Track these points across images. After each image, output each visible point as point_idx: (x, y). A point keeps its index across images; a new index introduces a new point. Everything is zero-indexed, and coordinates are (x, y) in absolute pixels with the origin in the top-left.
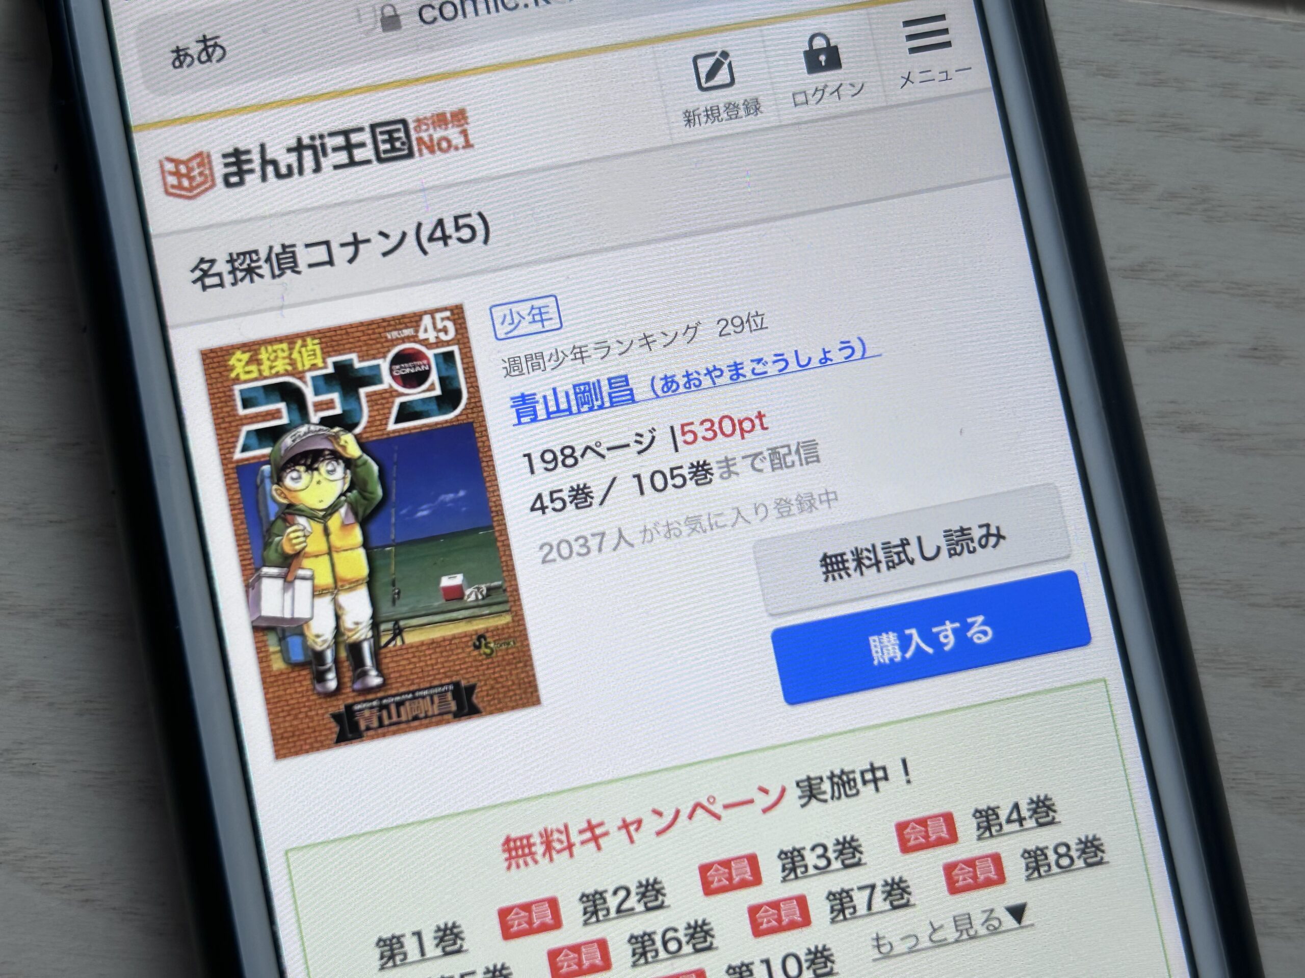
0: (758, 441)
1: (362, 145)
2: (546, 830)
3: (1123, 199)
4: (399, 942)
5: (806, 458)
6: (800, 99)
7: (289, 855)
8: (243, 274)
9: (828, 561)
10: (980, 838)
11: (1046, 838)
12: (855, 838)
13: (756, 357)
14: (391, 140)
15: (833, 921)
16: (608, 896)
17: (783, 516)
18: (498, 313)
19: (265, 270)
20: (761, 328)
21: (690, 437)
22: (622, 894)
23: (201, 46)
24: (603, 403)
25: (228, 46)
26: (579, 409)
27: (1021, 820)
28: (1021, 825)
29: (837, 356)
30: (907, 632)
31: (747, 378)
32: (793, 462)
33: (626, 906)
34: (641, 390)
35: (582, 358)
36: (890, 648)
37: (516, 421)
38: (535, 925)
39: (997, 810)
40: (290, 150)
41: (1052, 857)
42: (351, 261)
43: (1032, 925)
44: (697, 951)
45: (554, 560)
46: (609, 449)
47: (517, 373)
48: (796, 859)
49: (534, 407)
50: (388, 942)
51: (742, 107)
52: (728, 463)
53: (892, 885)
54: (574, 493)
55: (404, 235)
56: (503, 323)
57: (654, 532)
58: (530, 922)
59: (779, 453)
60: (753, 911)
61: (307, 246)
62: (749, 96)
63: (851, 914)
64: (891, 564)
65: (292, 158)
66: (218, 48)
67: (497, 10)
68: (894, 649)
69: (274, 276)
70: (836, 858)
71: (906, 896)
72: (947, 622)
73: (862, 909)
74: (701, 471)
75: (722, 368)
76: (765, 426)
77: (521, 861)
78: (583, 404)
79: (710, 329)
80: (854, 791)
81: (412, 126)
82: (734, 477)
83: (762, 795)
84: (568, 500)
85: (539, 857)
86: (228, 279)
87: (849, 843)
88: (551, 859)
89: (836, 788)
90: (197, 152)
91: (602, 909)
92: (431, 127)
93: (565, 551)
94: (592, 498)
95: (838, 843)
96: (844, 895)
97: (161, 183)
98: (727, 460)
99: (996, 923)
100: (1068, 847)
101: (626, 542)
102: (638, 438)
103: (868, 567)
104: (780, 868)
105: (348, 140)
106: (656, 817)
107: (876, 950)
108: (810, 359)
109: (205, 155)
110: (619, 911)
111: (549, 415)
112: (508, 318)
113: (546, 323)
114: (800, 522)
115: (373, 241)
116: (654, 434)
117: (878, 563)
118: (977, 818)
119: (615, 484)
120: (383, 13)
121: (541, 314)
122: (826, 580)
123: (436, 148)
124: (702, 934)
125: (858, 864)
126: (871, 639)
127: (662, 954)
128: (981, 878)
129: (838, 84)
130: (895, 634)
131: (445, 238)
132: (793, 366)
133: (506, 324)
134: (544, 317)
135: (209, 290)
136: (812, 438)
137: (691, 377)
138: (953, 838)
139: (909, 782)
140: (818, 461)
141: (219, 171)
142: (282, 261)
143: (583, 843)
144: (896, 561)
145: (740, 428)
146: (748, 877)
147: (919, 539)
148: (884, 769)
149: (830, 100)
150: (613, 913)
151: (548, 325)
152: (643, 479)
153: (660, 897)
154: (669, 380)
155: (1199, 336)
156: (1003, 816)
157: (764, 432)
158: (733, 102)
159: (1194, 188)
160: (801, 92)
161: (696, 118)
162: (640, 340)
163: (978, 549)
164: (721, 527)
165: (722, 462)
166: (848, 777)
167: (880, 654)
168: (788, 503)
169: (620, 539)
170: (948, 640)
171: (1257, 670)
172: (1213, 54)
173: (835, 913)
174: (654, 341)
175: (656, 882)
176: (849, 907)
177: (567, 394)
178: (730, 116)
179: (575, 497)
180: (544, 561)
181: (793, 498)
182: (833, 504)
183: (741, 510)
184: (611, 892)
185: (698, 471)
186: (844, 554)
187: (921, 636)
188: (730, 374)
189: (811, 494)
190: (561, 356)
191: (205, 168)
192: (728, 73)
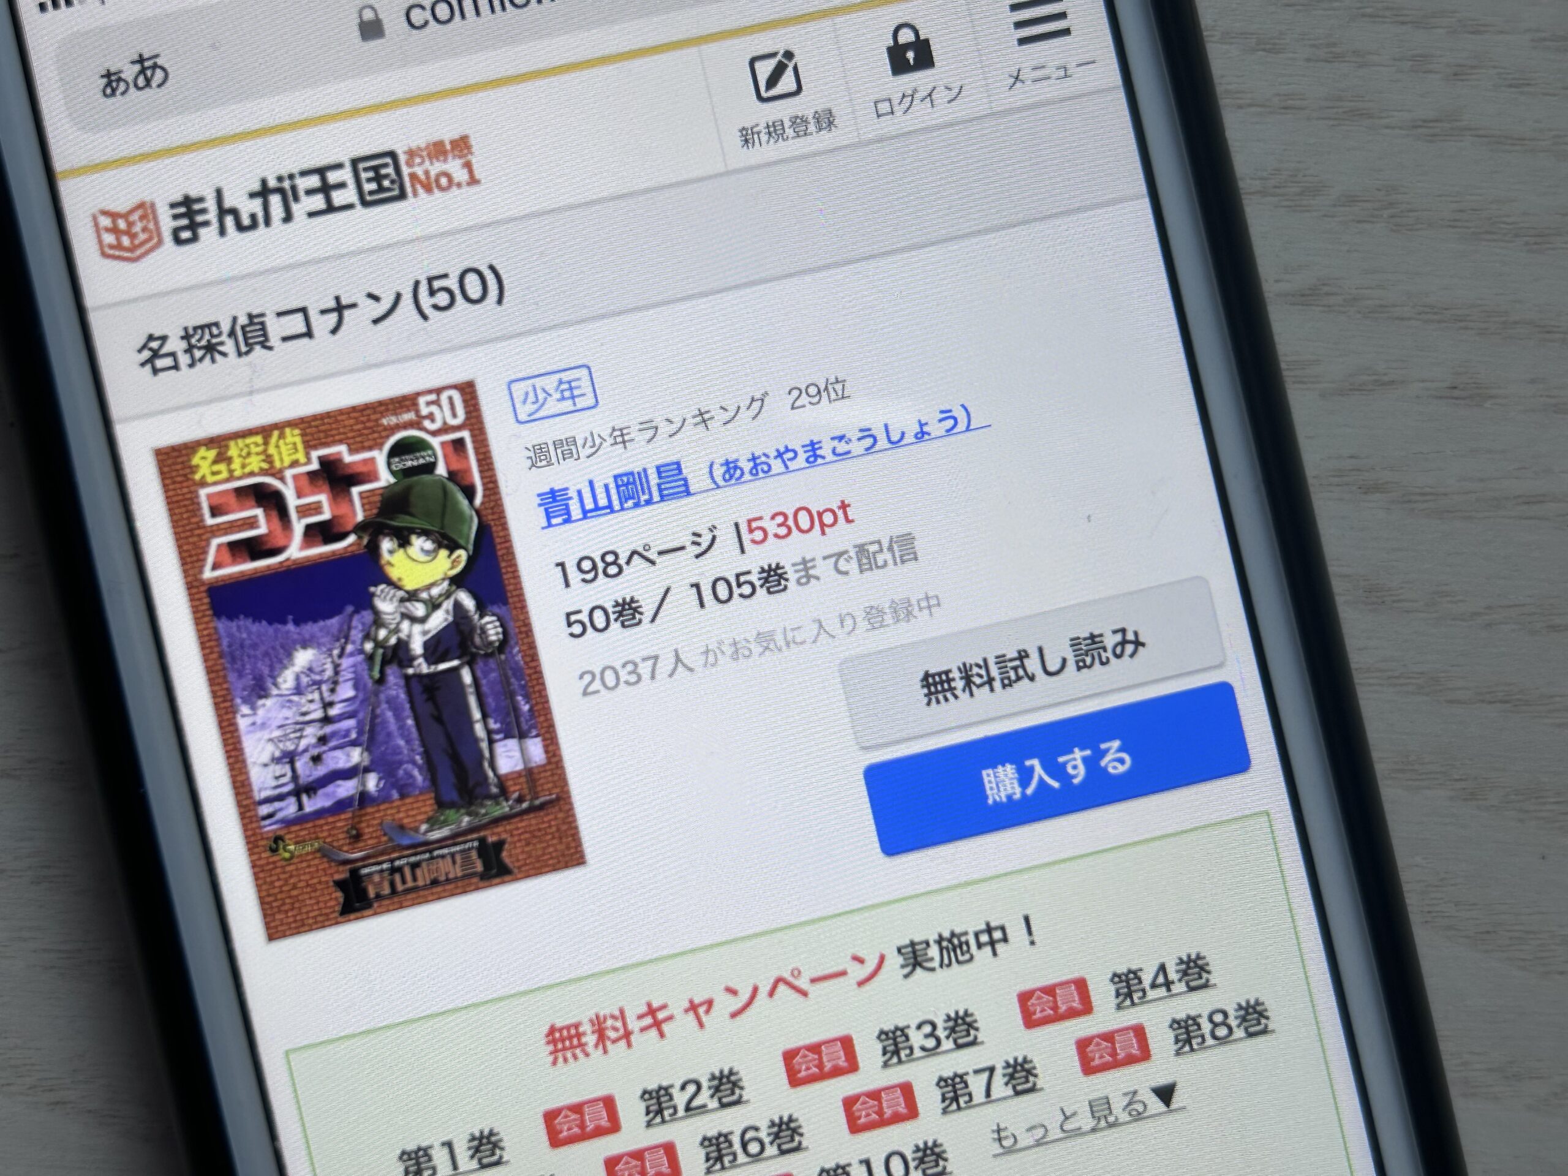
0: (842, 537)
1: (342, 185)
2: (597, 1017)
3: (1288, 207)
4: (426, 1155)
5: (901, 556)
6: (883, 108)
7: (291, 1055)
8: (202, 352)
9: (931, 680)
10: (1119, 1007)
11: (1197, 1004)
12: (970, 1012)
13: (838, 433)
14: (378, 178)
15: (945, 1111)
16: (675, 1092)
17: (874, 628)
18: (519, 389)
19: (229, 347)
20: (843, 398)
21: (758, 535)
22: (692, 1089)
23: (137, 68)
24: (650, 494)
25: (171, 66)
26: (621, 504)
27: (1168, 984)
28: (1169, 990)
29: (936, 429)
30: (1028, 763)
31: (827, 460)
32: (886, 561)
33: (696, 1103)
34: (697, 479)
35: (624, 442)
36: (1007, 782)
37: (545, 524)
38: (588, 1129)
39: (1139, 974)
40: (253, 195)
41: (1206, 1027)
42: (334, 331)
43: (1184, 1108)
44: (783, 1152)
45: (597, 692)
46: (660, 553)
47: (544, 463)
48: (899, 1040)
49: (567, 505)
50: (413, 1156)
51: (812, 121)
52: (805, 565)
53: (1015, 1067)
54: (619, 608)
55: (398, 297)
56: (525, 402)
57: (719, 655)
58: (582, 1126)
59: (868, 551)
60: (849, 1103)
61: (280, 314)
62: (820, 107)
63: (966, 1102)
64: (1006, 682)
65: (256, 206)
66: (159, 72)
68: (1012, 784)
69: (240, 354)
70: (948, 1037)
71: (1031, 1079)
72: (1076, 750)
73: (979, 1096)
74: (774, 578)
75: (797, 449)
76: (850, 518)
77: (569, 1055)
78: (626, 502)
79: (778, 403)
80: (967, 957)
81: (402, 159)
82: (813, 581)
83: (856, 965)
84: (612, 617)
85: (590, 1049)
86: (184, 359)
87: (963, 1019)
88: (605, 1051)
89: (945, 953)
90: (139, 201)
91: (668, 1108)
92: (427, 163)
93: (610, 680)
94: (641, 613)
95: (949, 1018)
96: (958, 1080)
97: (95, 241)
98: (804, 562)
99: (1140, 1108)
100: (1225, 1014)
101: (685, 665)
102: (696, 539)
103: (979, 686)
104: (880, 1052)
105: (324, 179)
106: (729, 996)
107: (997, 1145)
108: (903, 434)
109: (148, 205)
110: (688, 1109)
111: (585, 513)
112: (531, 398)
113: (577, 400)
114: (895, 635)
115: (361, 305)
116: (716, 533)
117: (990, 681)
118: (1115, 983)
119: (670, 594)
120: (361, 16)
121: (571, 389)
122: (929, 704)
123: (434, 185)
124: (789, 1132)
125: (974, 1043)
126: (984, 773)
127: (742, 1158)
128: (1122, 1054)
129: (930, 87)
130: (1014, 766)
132: (883, 443)
133: (528, 403)
135: (161, 375)
136: (908, 532)
137: (758, 461)
138: (1087, 1008)
139: (1032, 943)
140: (916, 558)
141: (167, 224)
142: (250, 335)
143: (643, 1030)
144: (1013, 677)
145: (820, 521)
146: (842, 1062)
147: (1040, 650)
148: (1003, 929)
149: (921, 108)
150: (681, 1112)
151: (581, 403)
152: (703, 588)
153: (737, 1091)
154: (732, 465)
155: (1385, 374)
156: (1147, 979)
157: (849, 525)
158: (800, 114)
159: (1379, 190)
160: (884, 100)
161: (756, 136)
162: (694, 417)
163: (1112, 659)
164: (801, 643)
165: (799, 564)
166: (959, 940)
167: (995, 791)
168: (881, 612)
169: (676, 663)
170: (1077, 769)
171: (1456, 780)
172: (1401, 19)
173: (947, 1102)
174: (712, 418)
175: (731, 1073)
176: (964, 1095)
177: (606, 487)
178: (797, 132)
179: (621, 614)
180: (585, 693)
181: (886, 605)
182: (935, 610)
183: (823, 622)
184: (678, 1086)
185: (769, 576)
186: (950, 671)
187: (1044, 767)
188: (806, 455)
189: (908, 599)
190: (597, 441)
191: (148, 221)
192: (793, 79)
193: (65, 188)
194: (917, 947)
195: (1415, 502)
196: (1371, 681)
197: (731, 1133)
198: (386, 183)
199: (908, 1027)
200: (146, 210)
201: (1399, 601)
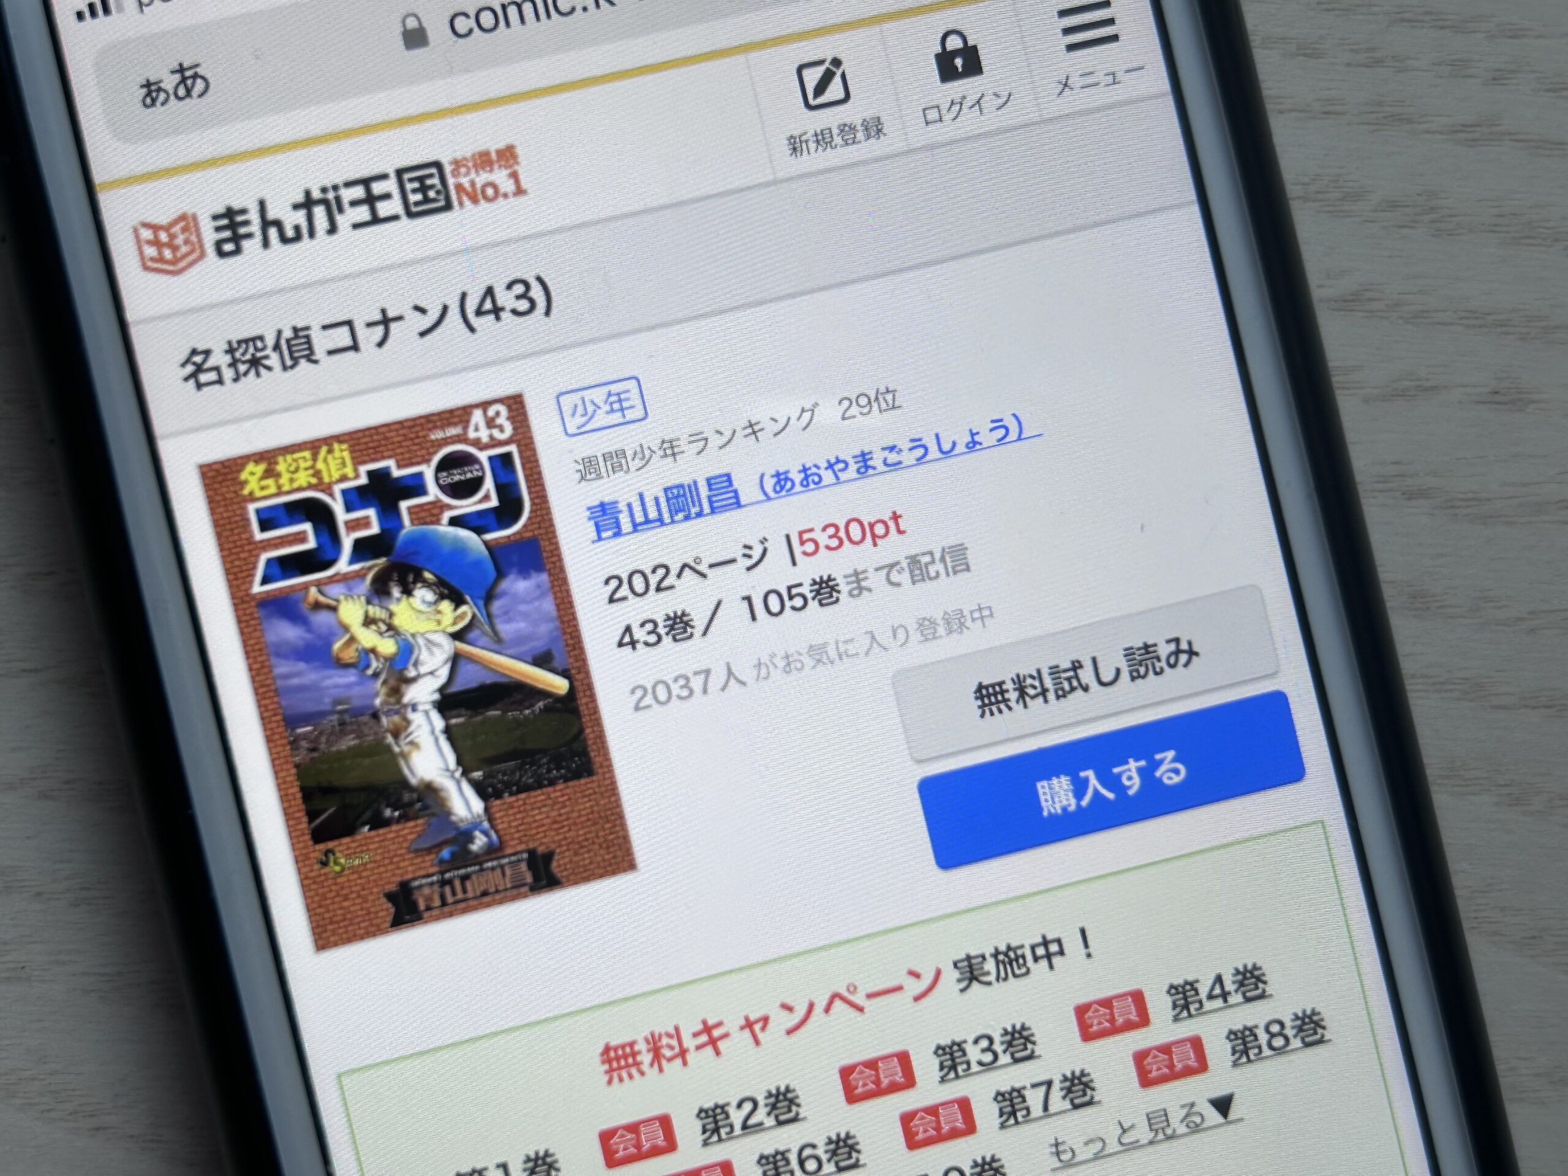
0: (894, 548)
1: (387, 196)
2: (653, 1035)
3: (1330, 212)
5: (953, 567)
6: (931, 116)
7: (343, 1078)
8: (247, 366)
9: (984, 692)
10: (1176, 1019)
11: (1255, 1015)
12: (1027, 1025)
13: (891, 444)
14: (423, 189)
15: (1003, 1126)
16: (732, 1110)
17: (927, 640)
18: (567, 402)
19: (274, 360)
20: (894, 407)
21: (810, 547)
22: (748, 1107)
23: (177, 77)
24: (702, 510)
25: (213, 77)
26: (672, 517)
27: (1225, 995)
28: (1225, 1001)
29: (987, 438)
30: (1082, 774)
31: (878, 471)
32: (938, 573)
33: (752, 1121)
34: (748, 491)
35: (674, 454)
36: (1062, 793)
37: (593, 535)
38: (644, 1149)
39: (1196, 984)
40: (296, 207)
41: (1263, 1038)
42: (380, 344)
43: (1241, 1120)
44: (841, 1170)
45: (648, 707)
46: (711, 566)
47: (593, 476)
48: (956, 1054)
49: (617, 518)
51: (859, 128)
52: (857, 577)
53: (1072, 1080)
54: (671, 622)
55: (445, 309)
56: (574, 414)
57: (771, 668)
58: (638, 1145)
59: (919, 562)
61: (325, 327)
62: (869, 114)
63: (1023, 1117)
64: (1060, 693)
65: (300, 217)
67: (549, 15)
68: (1067, 795)
69: (285, 368)
70: (1005, 1052)
71: (1089, 1092)
72: (1131, 761)
73: (1037, 1110)
74: (825, 590)
75: (847, 459)
76: (902, 528)
77: (624, 1074)
78: (677, 512)
79: (829, 413)
80: (1024, 970)
81: (448, 169)
82: (865, 593)
83: (912, 980)
84: (664, 631)
85: (645, 1067)
86: (228, 374)
87: (1020, 1033)
88: (661, 1070)
89: (1001, 967)
90: (180, 212)
91: (724, 1126)
92: (473, 171)
93: (662, 694)
94: (692, 627)
95: (1006, 1033)
96: (1015, 1094)
97: (136, 253)
98: (856, 574)
99: (1198, 1120)
100: (1282, 1024)
101: (737, 680)
102: (747, 551)
103: (1033, 697)
104: (937, 1067)
105: (368, 190)
106: (785, 1013)
107: (1055, 1159)
108: (954, 444)
109: (190, 217)
110: (745, 1127)
111: (635, 527)
112: (580, 410)
113: (626, 412)
114: (948, 646)
115: (407, 317)
116: (767, 545)
117: (1044, 692)
118: (1172, 995)
120: (404, 25)
121: (620, 401)
122: (982, 716)
123: (480, 197)
124: (847, 1149)
125: (1031, 1057)
126: (1039, 785)
128: (1179, 1066)
129: (978, 93)
130: (1068, 778)
131: (497, 311)
132: (934, 453)
133: (577, 416)
134: (625, 404)
135: (205, 389)
136: (959, 542)
137: (809, 472)
138: (1144, 1020)
139: (1089, 955)
140: (968, 569)
141: (209, 236)
142: (294, 349)
143: (699, 1048)
144: (1067, 688)
145: (872, 533)
146: (899, 1078)
147: (1094, 661)
148: (1059, 941)
149: (969, 116)
150: (738, 1130)
151: (630, 415)
153: (794, 1108)
154: (782, 477)
155: (1427, 380)
156: (1204, 991)
157: (901, 536)
158: (848, 123)
159: (1420, 195)
160: (933, 107)
161: (804, 145)
162: (745, 428)
163: (1166, 668)
164: (853, 655)
165: (850, 576)
166: (1015, 953)
167: (1050, 802)
168: (933, 623)
169: (728, 677)
170: (1133, 782)
172: (1441, 23)
173: (1005, 1117)
174: (762, 430)
175: (788, 1090)
176: (1021, 1109)
177: (657, 499)
178: (846, 141)
179: (672, 628)
180: (637, 708)
181: (938, 616)
182: (987, 621)
183: (876, 634)
184: (734, 1103)
185: (821, 588)
186: (1003, 682)
187: (1099, 778)
188: (856, 466)
189: (961, 610)
190: (647, 453)
191: (191, 234)
192: (842, 88)
193: (104, 200)
196: (1421, 687)
198: (432, 194)
199: (965, 1042)
201: (1442, 607)
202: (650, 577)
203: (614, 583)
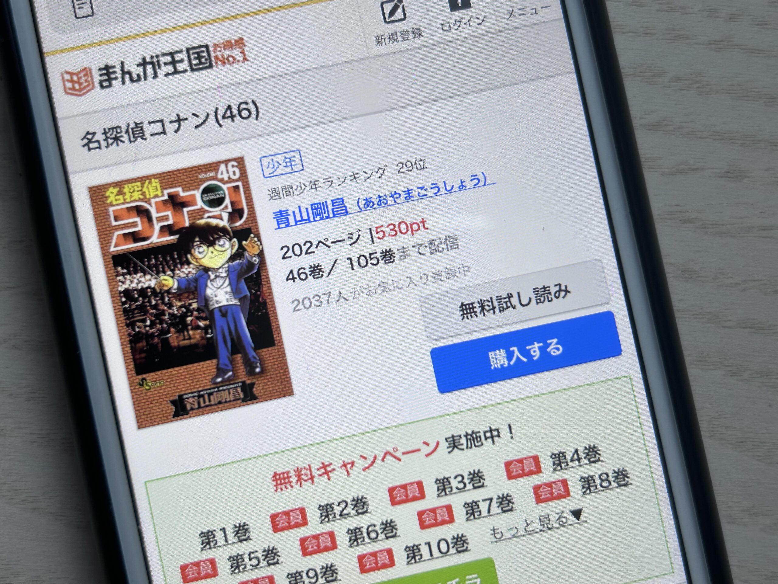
0: (422, 236)
1: (182, 61)
2: (298, 469)
3: (647, 82)
4: (212, 534)
5: (451, 247)
6: (445, 27)
8: (112, 140)
9: (464, 307)
10: (555, 470)
11: (594, 470)
12: (481, 471)
13: (421, 186)
14: (199, 58)
15: (468, 520)
16: (335, 506)
17: (437, 281)
18: (265, 161)
19: (125, 138)
20: (423, 168)
21: (381, 235)
22: (343, 505)
24: (329, 215)
26: (314, 219)
27: (579, 460)
28: (579, 462)
29: (469, 184)
30: (511, 349)
31: (415, 198)
32: (443, 249)
33: (345, 512)
34: (352, 207)
35: (316, 188)
36: (501, 358)
37: (277, 227)
38: (292, 524)
39: (565, 454)
40: (138, 65)
41: (598, 481)
42: (176, 132)
43: (586, 521)
44: (387, 538)
45: (300, 310)
46: (332, 243)
47: (277, 197)
48: (445, 483)
49: (287, 218)
50: (206, 534)
51: (411, 33)
52: (404, 250)
53: (502, 498)
54: (312, 269)
55: (208, 115)
56: (268, 168)
57: (360, 292)
58: (289, 522)
59: (434, 243)
60: (420, 514)
61: (150, 123)
62: (415, 26)
63: (478, 515)
64: (502, 309)
65: (140, 70)
68: (503, 359)
69: (130, 142)
70: (469, 483)
71: (511, 505)
72: (535, 343)
73: (484, 512)
75: (401, 193)
76: (426, 227)
78: (317, 216)
79: (392, 170)
80: (480, 443)
81: (211, 49)
82: (407, 258)
83: (425, 446)
84: (309, 273)
85: (294, 484)
86: (103, 144)
87: (477, 474)
88: (301, 486)
89: (469, 442)
90: (83, 67)
91: (331, 514)
92: (223, 51)
93: (307, 304)
94: (323, 272)
95: (470, 474)
96: (474, 504)
97: (62, 88)
98: (403, 248)
99: (565, 521)
100: (607, 475)
101: (344, 298)
102: (350, 236)
103: (488, 311)
104: (436, 489)
105: (173, 58)
106: (363, 460)
107: (493, 537)
108: (453, 186)
109: (88, 69)
110: (341, 515)
111: (296, 222)
112: (271, 165)
113: (294, 167)
114: (448, 285)
115: (189, 119)
116: (360, 233)
117: (494, 308)
118: (553, 459)
119: (337, 262)
121: (291, 161)
122: (463, 319)
124: (391, 528)
125: (482, 486)
126: (490, 353)
127: (367, 540)
128: (555, 494)
129: (469, 17)
130: (504, 351)
131: (232, 117)
132: (443, 191)
133: (270, 168)
134: (293, 163)
135: (92, 151)
136: (454, 234)
137: (381, 198)
138: (539, 470)
139: (512, 438)
140: (458, 248)
141: (97, 77)
142: (135, 133)
143: (320, 475)
144: (505, 306)
145: (411, 229)
146: (417, 494)
147: (519, 293)
148: (498, 430)
149: (464, 28)
150: (338, 516)
151: (295, 168)
152: (353, 261)
153: (366, 507)
154: (368, 200)
155: (694, 165)
156: (569, 457)
157: (425, 231)
158: (405, 30)
159: (692, 75)
160: (447, 23)
161: (383, 40)
162: (350, 176)
163: (554, 299)
164: (400, 288)
165: (400, 249)
166: (476, 436)
167: (495, 362)
168: (440, 273)
169: (340, 297)
170: (536, 353)
171: (727, 366)
173: (469, 515)
174: (359, 177)
175: (363, 498)
176: (477, 512)
177: (307, 210)
178: (404, 39)
179: (313, 272)
180: (295, 310)
181: (442, 269)
182: (467, 273)
183: (412, 278)
184: (336, 504)
185: (386, 255)
186: (474, 303)
187: (519, 351)
188: (405, 196)
189: (454, 267)
190: (303, 187)
191: (88, 77)
192: (402, 13)
193: (49, 60)
194: (455, 438)
195: (708, 228)
196: (685, 316)
197: (362, 527)
200: (87, 71)
201: (699, 277)
202: (303, 247)
203: (285, 249)
